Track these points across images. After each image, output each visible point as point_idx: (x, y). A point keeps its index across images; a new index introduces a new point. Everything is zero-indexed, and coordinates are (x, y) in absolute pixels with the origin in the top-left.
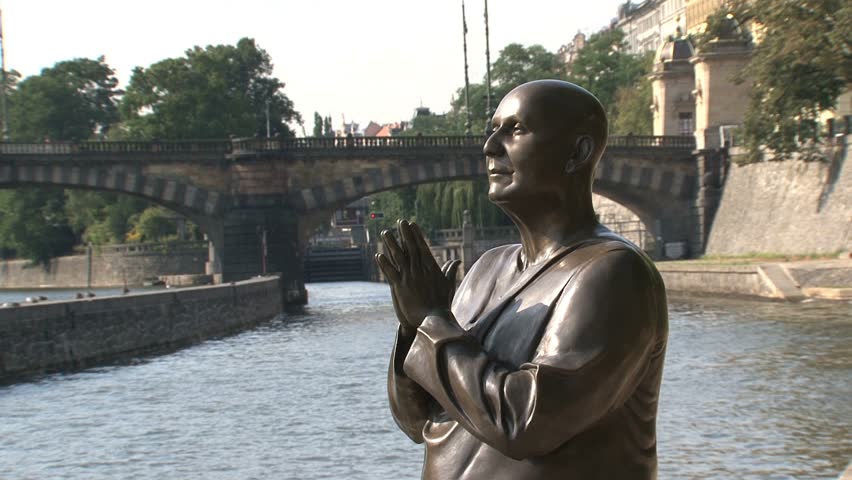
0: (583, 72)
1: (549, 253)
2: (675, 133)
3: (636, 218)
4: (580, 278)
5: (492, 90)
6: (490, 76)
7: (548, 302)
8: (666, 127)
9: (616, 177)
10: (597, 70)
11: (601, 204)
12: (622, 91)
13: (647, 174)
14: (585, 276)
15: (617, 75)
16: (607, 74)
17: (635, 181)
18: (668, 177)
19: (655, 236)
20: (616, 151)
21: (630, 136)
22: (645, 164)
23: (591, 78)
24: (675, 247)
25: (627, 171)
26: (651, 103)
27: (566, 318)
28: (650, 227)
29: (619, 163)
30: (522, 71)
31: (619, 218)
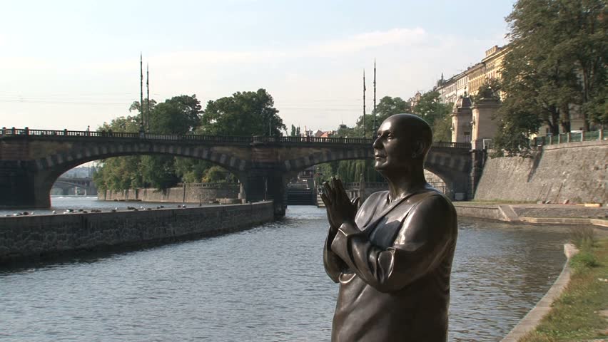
0: (420, 111)
1: (402, 196)
2: (462, 141)
3: (441, 181)
4: (417, 208)
5: (376, 117)
6: (375, 111)
7: (400, 220)
8: (457, 139)
9: (433, 161)
10: (426, 110)
11: (428, 174)
12: (437, 121)
13: (448, 159)
15: (436, 113)
16: (431, 112)
17: (442, 163)
18: (458, 162)
19: (450, 189)
20: (435, 149)
21: (440, 142)
22: (447, 155)
23: (423, 113)
24: (460, 195)
25: (438, 158)
26: (451, 126)
27: (409, 227)
28: (448, 185)
29: (435, 154)
30: (390, 109)
31: (434, 180)
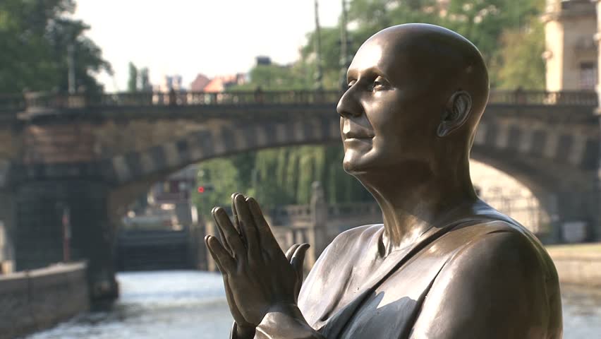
0: (460, 12)
1: (417, 235)
2: (575, 86)
3: (526, 192)
4: (455, 265)
5: (347, 34)
6: (346, 17)
7: (416, 297)
8: (565, 80)
9: (502, 142)
10: (478, 9)
11: (483, 176)
12: (509, 36)
13: (539, 137)
14: (461, 262)
15: (504, 15)
16: (490, 15)
17: (525, 146)
18: (566, 142)
19: (550, 213)
20: (502, 110)
21: (519, 92)
22: (537, 126)
23: (471, 18)
24: (576, 229)
25: (515, 134)
26: (544, 49)
27: (438, 315)
28: (544, 205)
29: (506, 123)
30: (384, 11)
31: (506, 193)
